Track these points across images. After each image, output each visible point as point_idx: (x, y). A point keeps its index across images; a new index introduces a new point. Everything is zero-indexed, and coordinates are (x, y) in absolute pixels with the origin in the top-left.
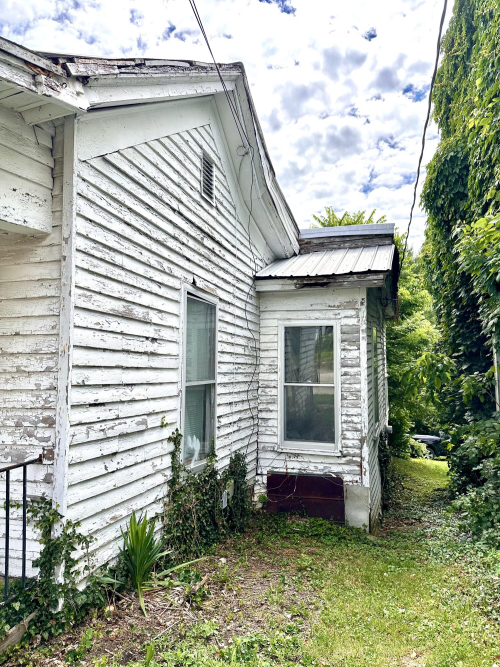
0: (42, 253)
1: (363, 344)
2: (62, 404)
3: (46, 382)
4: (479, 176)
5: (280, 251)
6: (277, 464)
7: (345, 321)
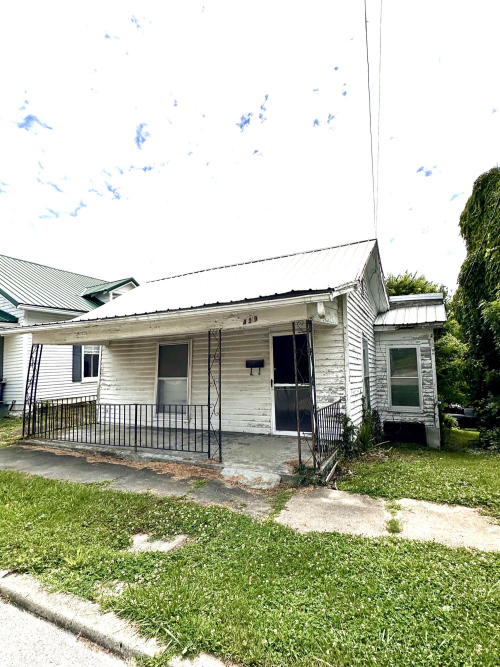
0: (335, 331)
1: (433, 357)
2: (348, 382)
3: (340, 375)
4: (491, 276)
5: (382, 309)
6: (388, 417)
7: (422, 346)
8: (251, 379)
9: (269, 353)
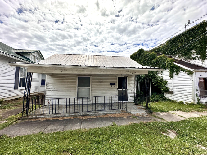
3: (133, 87)
8: (111, 88)
9: (117, 81)
